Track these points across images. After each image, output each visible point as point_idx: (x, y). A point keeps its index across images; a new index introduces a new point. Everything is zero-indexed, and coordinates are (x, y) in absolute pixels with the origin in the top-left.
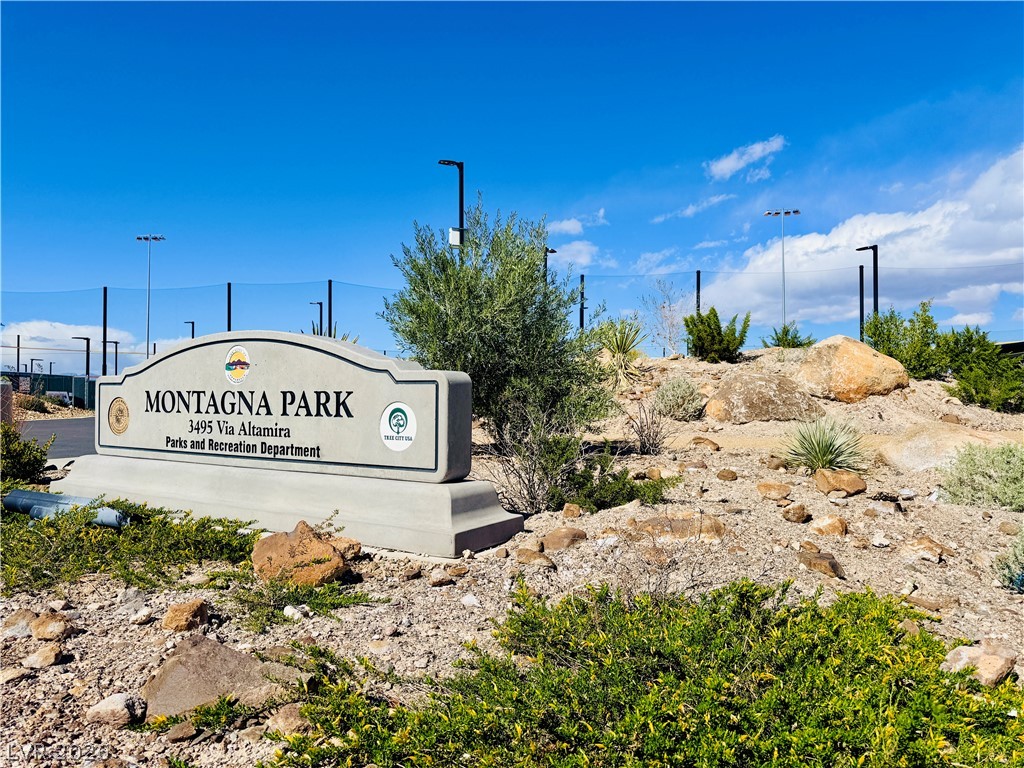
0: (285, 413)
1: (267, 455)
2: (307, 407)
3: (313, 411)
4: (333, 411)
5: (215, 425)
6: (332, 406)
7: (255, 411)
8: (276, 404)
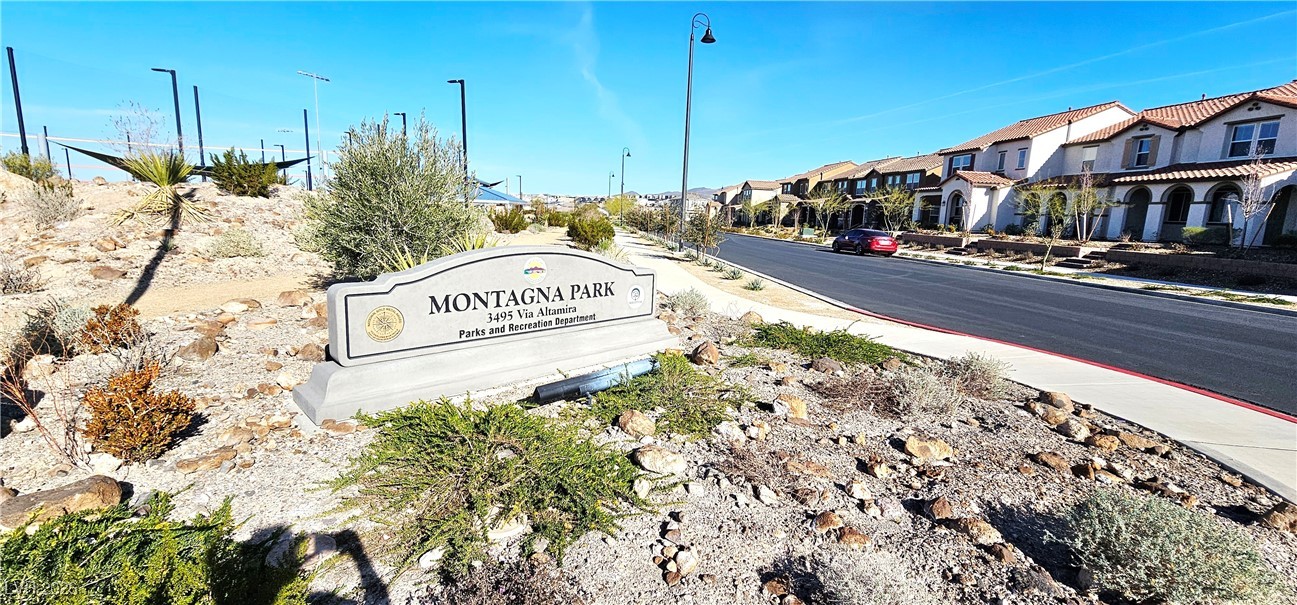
0: (573, 298)
1: (560, 325)
2: (588, 293)
3: (592, 294)
4: (603, 293)
5: (515, 314)
6: (603, 291)
7: (551, 299)
8: (566, 294)
